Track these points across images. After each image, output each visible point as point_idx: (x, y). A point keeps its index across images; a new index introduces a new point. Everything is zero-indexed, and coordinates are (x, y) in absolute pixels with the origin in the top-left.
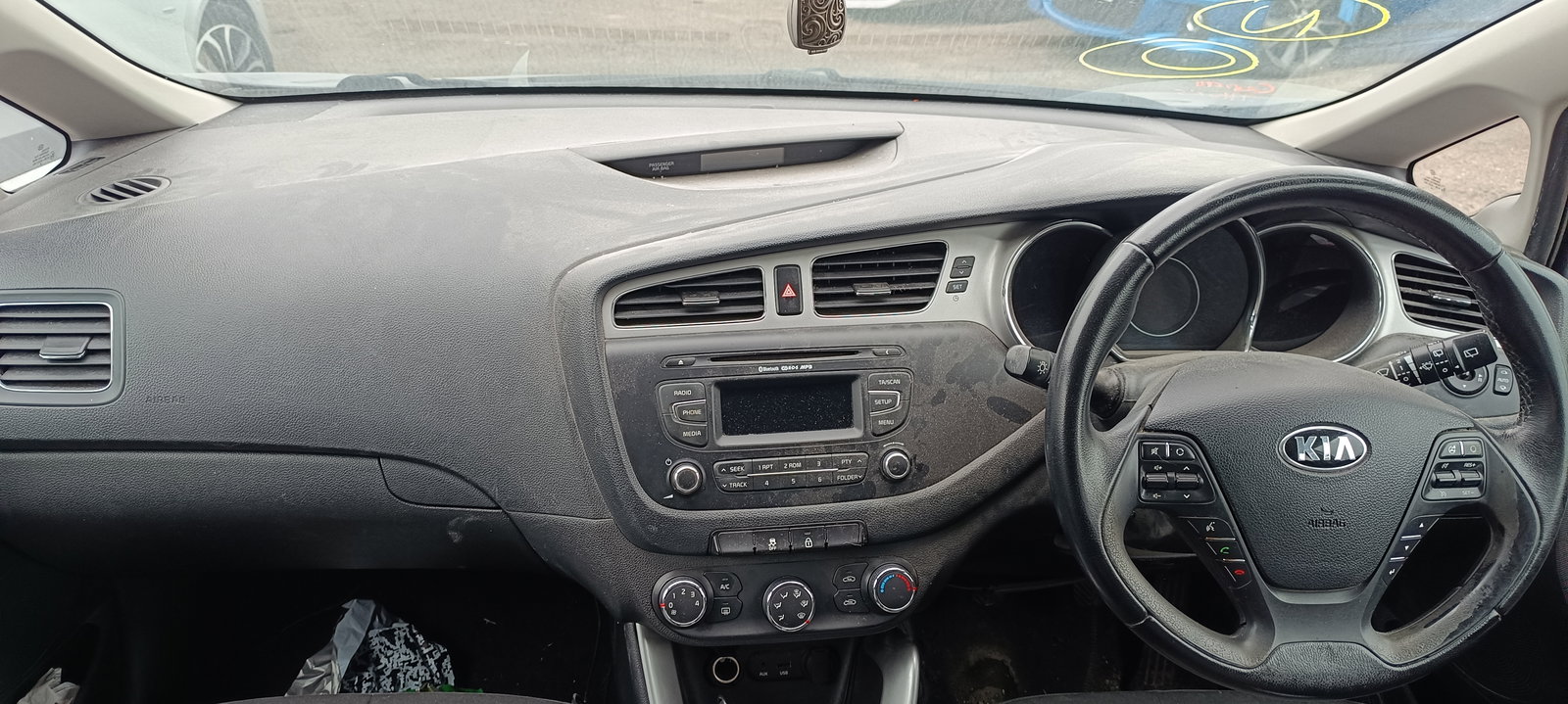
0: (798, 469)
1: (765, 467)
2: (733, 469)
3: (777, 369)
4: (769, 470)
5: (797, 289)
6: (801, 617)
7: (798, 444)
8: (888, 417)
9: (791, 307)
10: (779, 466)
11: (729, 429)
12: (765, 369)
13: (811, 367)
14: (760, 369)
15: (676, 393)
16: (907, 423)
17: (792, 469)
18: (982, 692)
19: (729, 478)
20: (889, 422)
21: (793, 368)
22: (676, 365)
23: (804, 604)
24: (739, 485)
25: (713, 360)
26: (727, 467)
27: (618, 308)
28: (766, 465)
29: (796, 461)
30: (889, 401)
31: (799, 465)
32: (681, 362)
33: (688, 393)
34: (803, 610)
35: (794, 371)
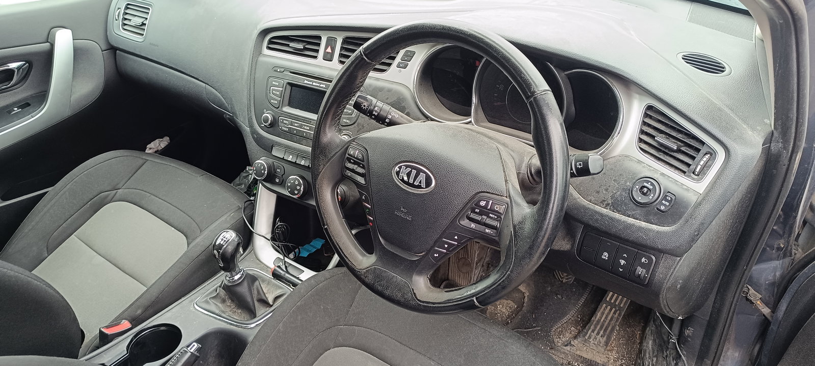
0: (307, 130)
1: (296, 125)
2: (285, 122)
3: (311, 83)
4: (297, 127)
5: (333, 49)
6: (296, 193)
7: (310, 119)
8: (348, 119)
9: (328, 58)
10: (301, 126)
11: (290, 105)
12: (307, 82)
13: (324, 86)
14: (306, 82)
15: (273, 83)
16: (356, 124)
17: (305, 129)
18: (505, 302)
19: (282, 124)
20: (348, 121)
21: (317, 84)
22: (277, 71)
23: (298, 188)
24: (285, 129)
25: (291, 72)
26: (283, 120)
27: (270, 42)
28: (297, 123)
29: (308, 126)
30: (350, 111)
31: (308, 128)
32: (279, 70)
33: (277, 84)
34: (297, 190)
35: (317, 86)
